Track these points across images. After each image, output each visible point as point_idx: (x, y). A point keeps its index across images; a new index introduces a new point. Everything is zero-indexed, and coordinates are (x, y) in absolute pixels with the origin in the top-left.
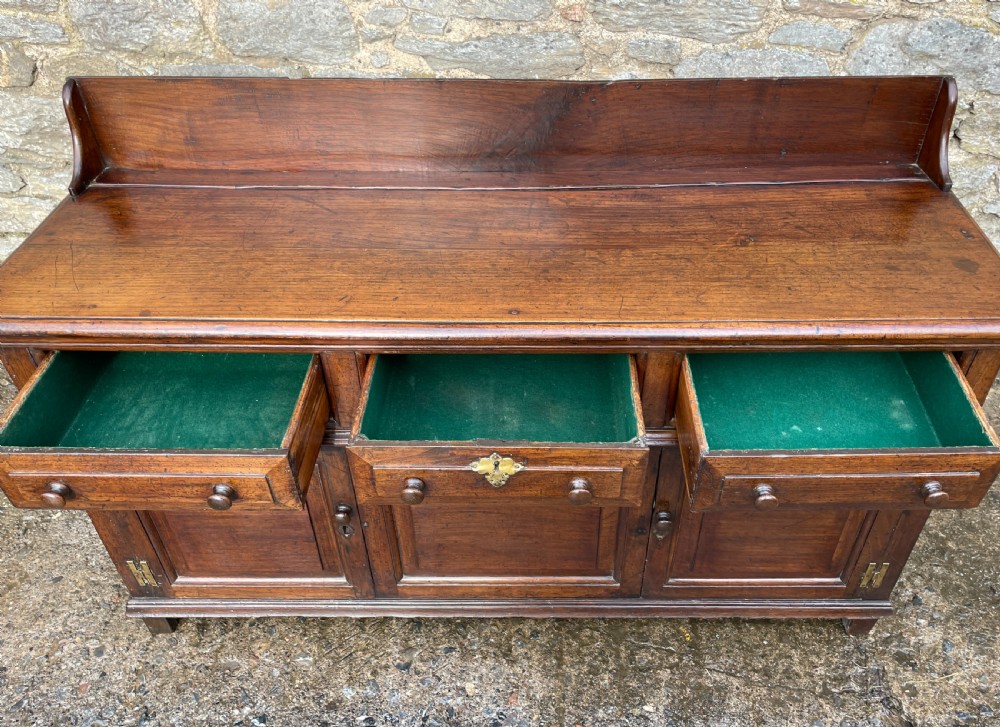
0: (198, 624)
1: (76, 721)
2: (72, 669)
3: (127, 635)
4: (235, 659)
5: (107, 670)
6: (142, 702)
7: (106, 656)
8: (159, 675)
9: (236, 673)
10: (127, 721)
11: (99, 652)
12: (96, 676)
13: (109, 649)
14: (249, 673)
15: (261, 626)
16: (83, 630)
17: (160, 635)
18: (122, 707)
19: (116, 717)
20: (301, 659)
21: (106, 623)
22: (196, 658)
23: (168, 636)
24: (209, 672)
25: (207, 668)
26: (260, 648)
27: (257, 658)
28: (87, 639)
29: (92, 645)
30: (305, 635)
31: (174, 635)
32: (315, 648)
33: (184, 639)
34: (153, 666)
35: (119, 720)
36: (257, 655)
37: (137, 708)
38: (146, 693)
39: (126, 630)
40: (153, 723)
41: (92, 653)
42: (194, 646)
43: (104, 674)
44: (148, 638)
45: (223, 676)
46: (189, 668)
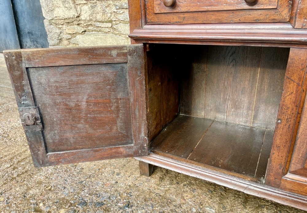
0: (160, 177)
1: (99, 196)
2: (106, 176)
3: (130, 172)
4: (174, 197)
5: (119, 182)
6: (128, 199)
7: (120, 176)
8: (139, 191)
9: (174, 203)
10: (119, 204)
11: (118, 174)
12: (114, 182)
13: (122, 174)
14: (180, 205)
15: (189, 187)
16: (115, 165)
17: (143, 176)
18: (119, 197)
19: (115, 201)
20: (208, 209)
21: (124, 165)
22: (157, 190)
23: (147, 177)
24: (161, 197)
25: (160, 196)
26: (187, 196)
27: (185, 200)
28: (116, 168)
29: (117, 171)
30: (211, 199)
31: (149, 178)
32: (216, 206)
33: (153, 181)
34: (137, 187)
35: (116, 202)
36: (185, 199)
37: (125, 201)
38: (131, 196)
39: (131, 170)
40: (130, 209)
41: (115, 174)
42: (156, 185)
43: (117, 182)
44: (139, 175)
45: (167, 202)
46: (152, 193)
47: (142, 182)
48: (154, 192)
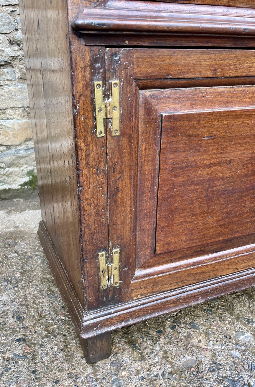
14: (215, 363)
20: (242, 337)
26: (200, 341)
27: (206, 349)
36: (204, 347)
44: (90, 370)
45: (194, 375)
46: (155, 380)
47: (115, 377)
48: (157, 376)
